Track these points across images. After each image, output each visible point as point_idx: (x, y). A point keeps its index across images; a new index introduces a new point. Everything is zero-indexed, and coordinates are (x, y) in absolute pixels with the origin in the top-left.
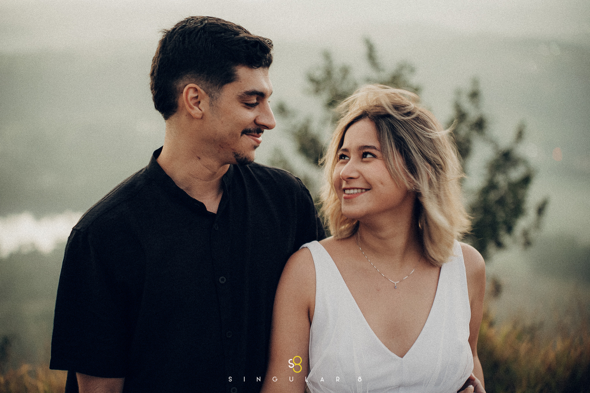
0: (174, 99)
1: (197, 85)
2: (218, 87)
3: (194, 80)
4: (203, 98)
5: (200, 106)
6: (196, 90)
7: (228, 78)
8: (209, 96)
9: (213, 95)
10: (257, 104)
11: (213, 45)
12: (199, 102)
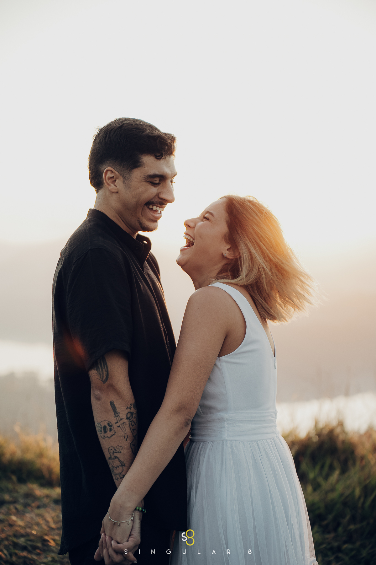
0: (101, 178)
1: (114, 168)
2: (128, 170)
3: (112, 165)
4: (117, 178)
5: (116, 183)
6: (112, 172)
7: (136, 164)
8: (123, 177)
9: (125, 176)
10: (159, 184)
11: (125, 140)
12: (115, 181)
